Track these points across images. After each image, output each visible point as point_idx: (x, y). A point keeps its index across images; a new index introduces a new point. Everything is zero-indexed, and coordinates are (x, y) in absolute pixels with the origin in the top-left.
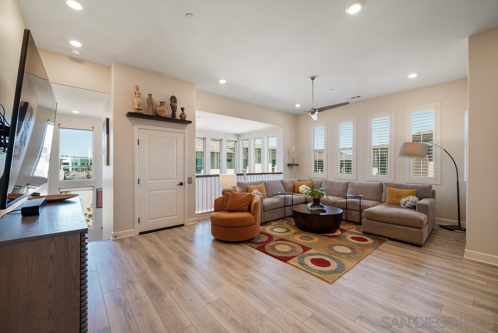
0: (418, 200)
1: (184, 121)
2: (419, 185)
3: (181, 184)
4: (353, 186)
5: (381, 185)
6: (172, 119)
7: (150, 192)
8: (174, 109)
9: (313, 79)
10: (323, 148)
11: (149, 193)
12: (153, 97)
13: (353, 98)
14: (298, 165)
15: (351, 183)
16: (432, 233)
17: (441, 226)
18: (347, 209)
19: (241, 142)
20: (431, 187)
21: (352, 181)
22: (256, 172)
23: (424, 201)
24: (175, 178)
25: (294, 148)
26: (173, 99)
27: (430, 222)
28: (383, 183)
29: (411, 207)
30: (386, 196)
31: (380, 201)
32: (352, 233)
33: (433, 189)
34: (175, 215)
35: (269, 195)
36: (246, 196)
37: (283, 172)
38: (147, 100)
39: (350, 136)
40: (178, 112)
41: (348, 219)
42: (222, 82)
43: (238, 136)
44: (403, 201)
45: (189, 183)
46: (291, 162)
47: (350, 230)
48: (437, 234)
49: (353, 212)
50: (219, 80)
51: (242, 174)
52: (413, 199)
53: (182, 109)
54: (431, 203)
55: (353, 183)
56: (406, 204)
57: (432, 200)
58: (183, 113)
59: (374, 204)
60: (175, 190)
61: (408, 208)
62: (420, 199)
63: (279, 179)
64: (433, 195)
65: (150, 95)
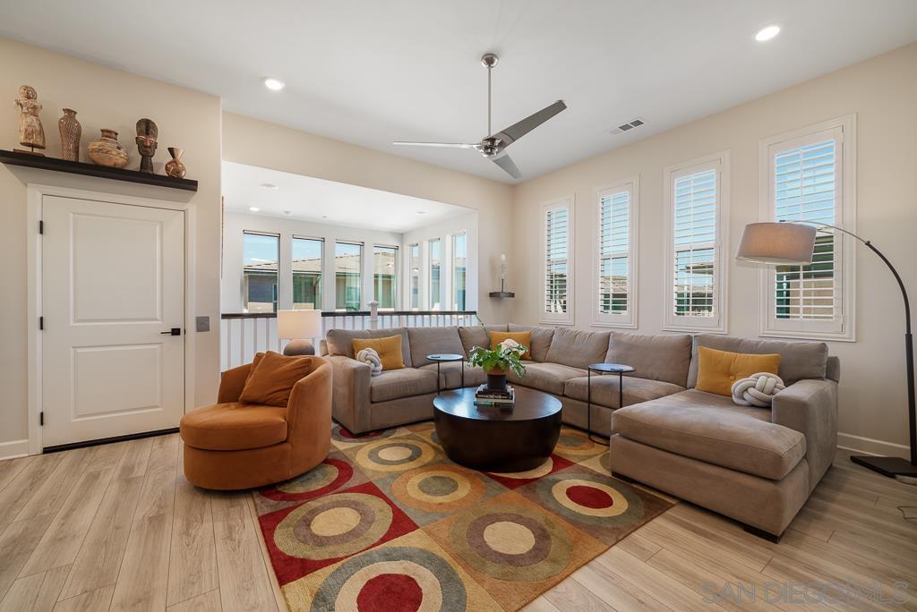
0: (781, 384)
1: (178, 182)
2: (790, 342)
3: (176, 332)
4: (618, 343)
5: (688, 343)
6: (144, 176)
7: (79, 350)
8: (146, 151)
9: (489, 60)
10: (565, 256)
11: (75, 352)
12: (77, 117)
13: (625, 128)
14: (512, 295)
15: (615, 335)
16: (824, 485)
17: (857, 460)
18: (589, 402)
19: (406, 248)
20: (823, 348)
21: (618, 331)
22: (405, 310)
23: (801, 391)
24: (158, 317)
25: (503, 257)
26: (146, 127)
27: (815, 454)
28: (693, 335)
29: (760, 403)
30: (697, 370)
31: (681, 382)
32: (584, 472)
33: (831, 354)
34: (157, 407)
35: (418, 361)
36: (297, 364)
37: (477, 311)
38: (60, 122)
39: (623, 224)
40: (160, 160)
41: (593, 428)
42: (274, 85)
43: (401, 236)
44: (737, 386)
45: (199, 330)
46: (498, 289)
47: (581, 464)
48: (839, 489)
49: (603, 409)
50: (263, 79)
51: (368, 314)
52: (768, 380)
53: (171, 150)
54: (823, 396)
55: (621, 335)
56: (746, 396)
57: (826, 385)
58: (175, 162)
59: (660, 392)
60: (156, 347)
61: (753, 406)
62: (789, 382)
63: (455, 324)
64: (831, 370)
65: (70, 113)
